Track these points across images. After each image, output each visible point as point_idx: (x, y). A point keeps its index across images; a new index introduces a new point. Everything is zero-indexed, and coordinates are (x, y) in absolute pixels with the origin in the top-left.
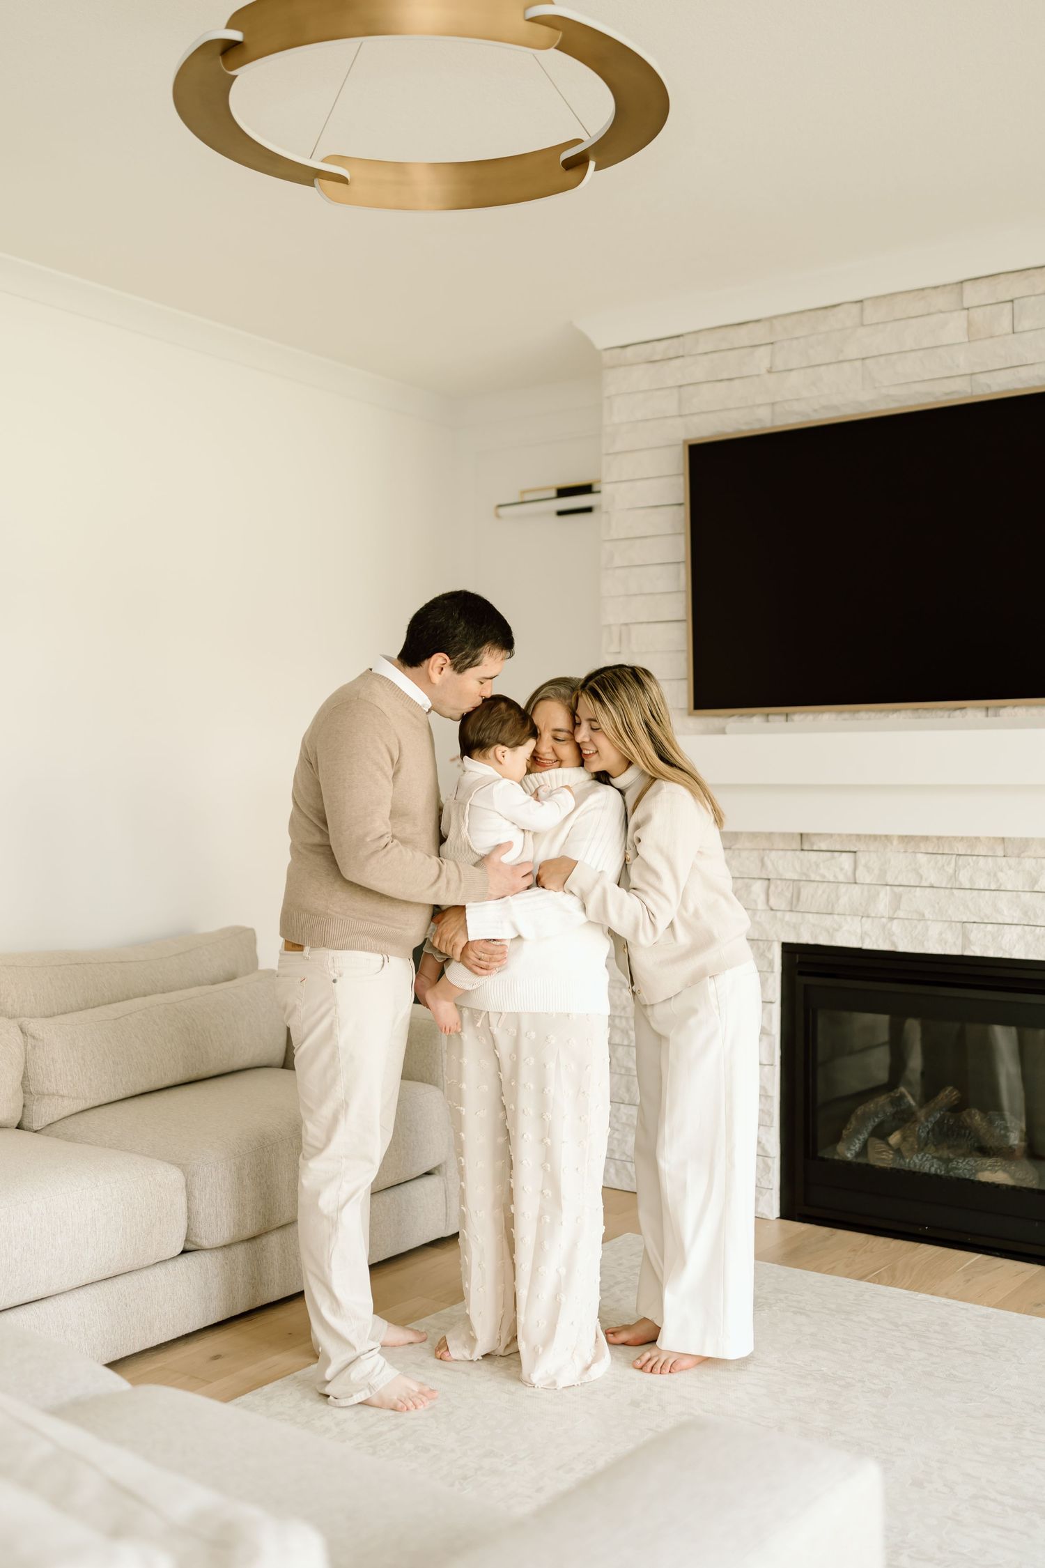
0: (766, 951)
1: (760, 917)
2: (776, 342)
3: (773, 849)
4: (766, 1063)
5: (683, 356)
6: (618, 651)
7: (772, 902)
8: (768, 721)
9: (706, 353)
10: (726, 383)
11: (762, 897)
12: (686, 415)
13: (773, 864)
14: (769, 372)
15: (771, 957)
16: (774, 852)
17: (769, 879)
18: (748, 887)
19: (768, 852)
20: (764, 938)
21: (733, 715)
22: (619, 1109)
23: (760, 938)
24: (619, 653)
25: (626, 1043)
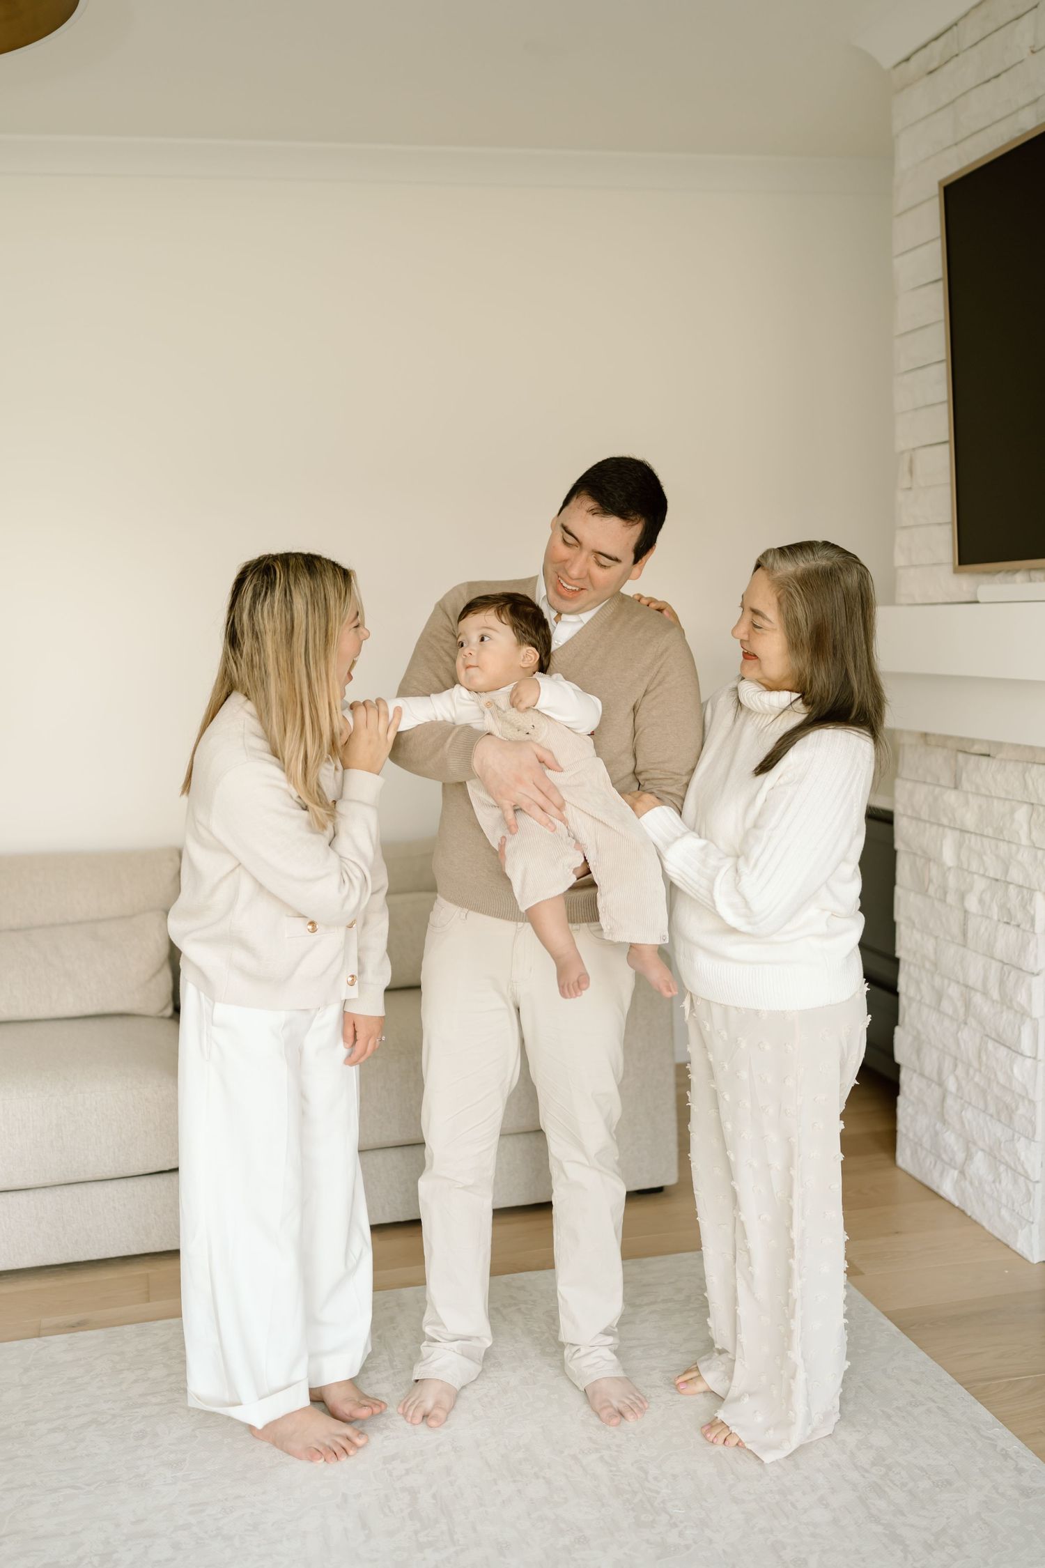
0: (1029, 903)
1: (1022, 855)
2: (1038, 4)
3: (1034, 763)
4: (1029, 1055)
5: (957, 55)
6: (909, 486)
7: (1035, 835)
8: (1031, 581)
9: (976, 44)
10: (994, 81)
11: (1025, 827)
12: (961, 141)
13: (1033, 784)
14: (1033, 52)
15: (1032, 912)
16: (1035, 766)
17: (1032, 804)
18: (1013, 811)
19: (1030, 765)
20: (1027, 886)
21: (999, 572)
22: (911, 1079)
23: (1024, 885)
24: (910, 489)
25: (918, 998)
